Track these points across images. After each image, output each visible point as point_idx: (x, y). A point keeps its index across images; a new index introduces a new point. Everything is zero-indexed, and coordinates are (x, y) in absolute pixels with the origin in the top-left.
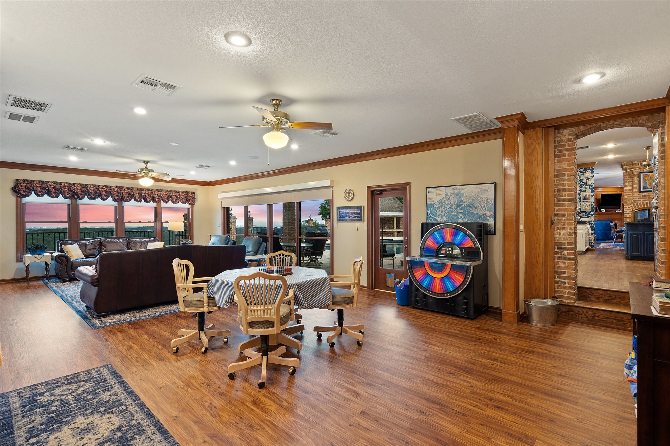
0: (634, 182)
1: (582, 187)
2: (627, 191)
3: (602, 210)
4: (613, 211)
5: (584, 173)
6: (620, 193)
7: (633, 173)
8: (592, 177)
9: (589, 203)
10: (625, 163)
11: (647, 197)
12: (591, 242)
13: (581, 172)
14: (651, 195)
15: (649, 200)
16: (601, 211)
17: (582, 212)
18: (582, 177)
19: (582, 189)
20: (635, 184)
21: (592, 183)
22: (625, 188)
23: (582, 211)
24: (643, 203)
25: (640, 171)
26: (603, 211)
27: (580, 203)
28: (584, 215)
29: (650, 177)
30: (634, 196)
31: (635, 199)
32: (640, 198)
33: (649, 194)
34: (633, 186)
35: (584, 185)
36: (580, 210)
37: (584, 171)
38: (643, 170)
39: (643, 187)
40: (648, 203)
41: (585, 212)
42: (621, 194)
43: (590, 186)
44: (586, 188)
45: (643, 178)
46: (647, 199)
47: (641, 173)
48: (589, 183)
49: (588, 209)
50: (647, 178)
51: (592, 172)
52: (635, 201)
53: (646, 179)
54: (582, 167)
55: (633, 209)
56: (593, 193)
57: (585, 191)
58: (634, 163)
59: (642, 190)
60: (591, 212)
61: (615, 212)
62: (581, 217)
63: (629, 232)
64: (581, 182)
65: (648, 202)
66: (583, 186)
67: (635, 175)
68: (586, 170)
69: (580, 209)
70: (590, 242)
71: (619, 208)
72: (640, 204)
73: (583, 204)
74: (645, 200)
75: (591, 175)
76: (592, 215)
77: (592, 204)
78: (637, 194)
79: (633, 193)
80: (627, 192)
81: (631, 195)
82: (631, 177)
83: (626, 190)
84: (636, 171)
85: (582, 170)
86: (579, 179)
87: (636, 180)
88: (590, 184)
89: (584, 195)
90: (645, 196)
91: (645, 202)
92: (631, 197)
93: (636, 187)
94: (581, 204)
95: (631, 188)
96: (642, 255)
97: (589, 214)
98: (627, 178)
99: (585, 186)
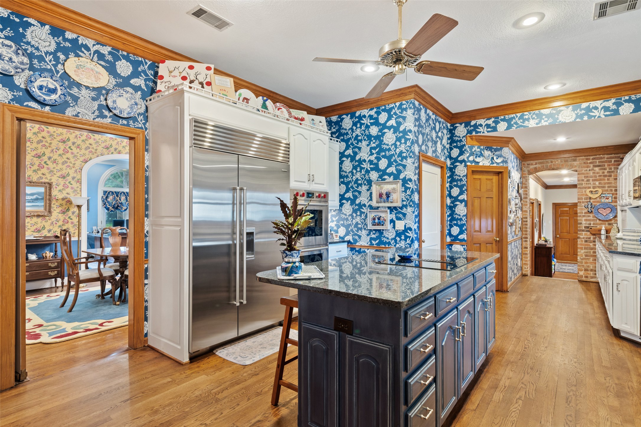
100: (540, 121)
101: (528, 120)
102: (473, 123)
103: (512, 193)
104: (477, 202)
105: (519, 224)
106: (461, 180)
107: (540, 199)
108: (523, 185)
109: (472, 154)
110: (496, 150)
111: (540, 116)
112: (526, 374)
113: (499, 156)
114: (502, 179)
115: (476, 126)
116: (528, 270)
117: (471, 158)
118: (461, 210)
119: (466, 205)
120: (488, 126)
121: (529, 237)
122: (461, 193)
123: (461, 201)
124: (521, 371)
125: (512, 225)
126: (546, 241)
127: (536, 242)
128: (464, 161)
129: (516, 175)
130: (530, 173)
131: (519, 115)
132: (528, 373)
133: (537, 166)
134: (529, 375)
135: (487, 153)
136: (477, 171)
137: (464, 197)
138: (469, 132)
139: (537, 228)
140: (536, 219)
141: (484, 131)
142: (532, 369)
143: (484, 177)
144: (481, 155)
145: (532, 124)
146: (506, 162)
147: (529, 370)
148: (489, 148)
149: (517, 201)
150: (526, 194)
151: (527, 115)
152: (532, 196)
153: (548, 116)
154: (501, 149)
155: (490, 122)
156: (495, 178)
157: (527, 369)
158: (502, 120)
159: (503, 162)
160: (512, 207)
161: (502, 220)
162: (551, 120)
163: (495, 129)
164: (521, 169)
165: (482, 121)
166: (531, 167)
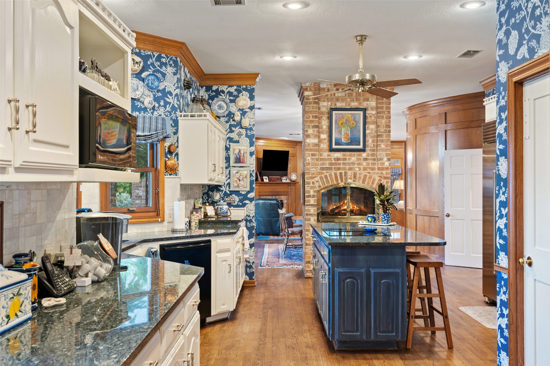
0: (322, 128)
1: (232, 131)
2: (311, 147)
3: (264, 177)
4: (278, 179)
5: (237, 97)
6: (287, 149)
7: (319, 108)
8: (252, 108)
9: (245, 172)
10: (308, 84)
11: (342, 162)
12: (249, 265)
13: (230, 94)
14: (347, 158)
15: (344, 169)
16: (262, 180)
17: (232, 192)
18: (233, 108)
19: (231, 135)
20: (323, 133)
21: (252, 124)
22: (308, 141)
23: (232, 189)
24: (335, 174)
25: (331, 105)
26: (266, 179)
27: (228, 170)
28: (236, 199)
29: (347, 120)
30: (321, 159)
31: (323, 164)
32: (331, 164)
33: (344, 155)
34: (319, 137)
35: (235, 126)
36: (228, 188)
37: (235, 93)
38: (335, 105)
39: (336, 139)
40: (343, 174)
41: (237, 193)
42: (288, 152)
43: (246, 129)
44: (240, 135)
45: (336, 121)
46: (341, 166)
47: (333, 109)
48: (246, 122)
49: (244, 187)
50: (342, 122)
51: (252, 98)
52: (322, 169)
53: (340, 123)
54: (232, 83)
55: (319, 186)
56: (253, 149)
57: (238, 142)
58: (321, 86)
59: (334, 146)
60: (248, 192)
61: (281, 182)
62: (229, 205)
63: (337, 270)
64: (229, 120)
65: (343, 172)
66: (233, 129)
67: (322, 113)
68: (239, 91)
69: (229, 184)
70: (247, 267)
71: (286, 175)
72: (330, 175)
73: (234, 172)
74: (339, 169)
75: (249, 103)
76: (251, 200)
77: (251, 175)
78: (325, 154)
79: (320, 151)
80: (311, 150)
81: (317, 157)
82: (316, 117)
83: (309, 144)
84: (325, 105)
85: (232, 89)
86: (227, 112)
87: (325, 123)
88: (247, 125)
89: (237, 151)
90: (338, 159)
91: (338, 172)
92: (317, 159)
93: (325, 139)
94: (229, 173)
95: (316, 141)
96: (364, 337)
97: (245, 197)
98: (311, 119)
99: (237, 130)
112: (296, 343)
124: (300, 344)
132: (295, 344)
134: (293, 343)
142: (294, 348)
147: (294, 346)
157: (297, 347)
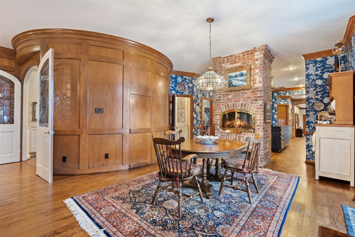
100: (298, 93)
101: (295, 92)
102: (279, 92)
103: (290, 112)
104: (280, 114)
105: (292, 121)
106: (275, 108)
107: (298, 113)
108: (293, 109)
109: (279, 101)
110: (285, 100)
111: (298, 92)
113: (286, 101)
114: (287, 107)
115: (280, 93)
116: (294, 135)
117: (278, 102)
118: (275, 116)
119: (277, 115)
120: (283, 93)
121: (295, 125)
122: (276, 112)
123: (276, 114)
125: (290, 121)
126: (300, 128)
127: (297, 128)
128: (276, 103)
129: (291, 106)
130: (295, 105)
131: (292, 91)
133: (297, 103)
135: (283, 100)
136: (280, 106)
137: (276, 113)
138: (278, 95)
139: (297, 123)
140: (297, 120)
141: (282, 95)
143: (282, 107)
144: (281, 101)
145: (296, 94)
146: (288, 103)
148: (283, 99)
149: (291, 114)
150: (294, 112)
151: (294, 91)
152: (295, 112)
153: (300, 92)
154: (287, 99)
155: (284, 92)
156: (285, 107)
158: (288, 92)
159: (287, 103)
160: (290, 116)
161: (287, 120)
162: (301, 93)
163: (285, 94)
164: (292, 104)
165: (282, 92)
166: (295, 103)
